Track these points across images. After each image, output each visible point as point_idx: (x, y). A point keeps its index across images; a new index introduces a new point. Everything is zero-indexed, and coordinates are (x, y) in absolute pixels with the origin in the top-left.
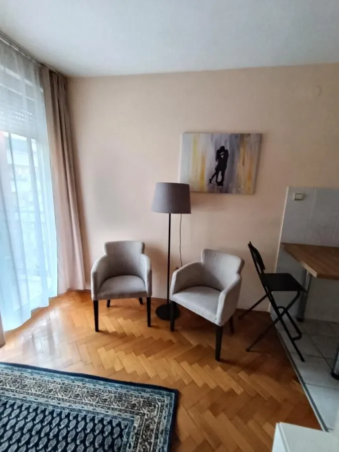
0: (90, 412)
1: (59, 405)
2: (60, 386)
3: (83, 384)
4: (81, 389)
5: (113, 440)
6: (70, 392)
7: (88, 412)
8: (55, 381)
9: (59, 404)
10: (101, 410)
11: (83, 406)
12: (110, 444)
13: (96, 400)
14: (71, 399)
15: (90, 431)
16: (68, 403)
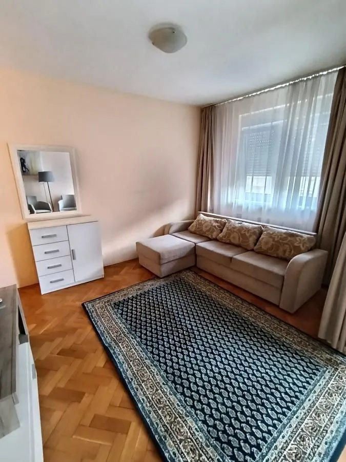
0: (275, 442)
1: (295, 417)
2: (323, 426)
3: (320, 454)
4: (311, 446)
5: (233, 447)
6: (311, 433)
7: (275, 440)
8: (331, 423)
9: (297, 417)
10: (272, 455)
11: (286, 438)
12: (232, 442)
13: (290, 457)
14: (300, 430)
15: (253, 431)
16: (295, 425)
